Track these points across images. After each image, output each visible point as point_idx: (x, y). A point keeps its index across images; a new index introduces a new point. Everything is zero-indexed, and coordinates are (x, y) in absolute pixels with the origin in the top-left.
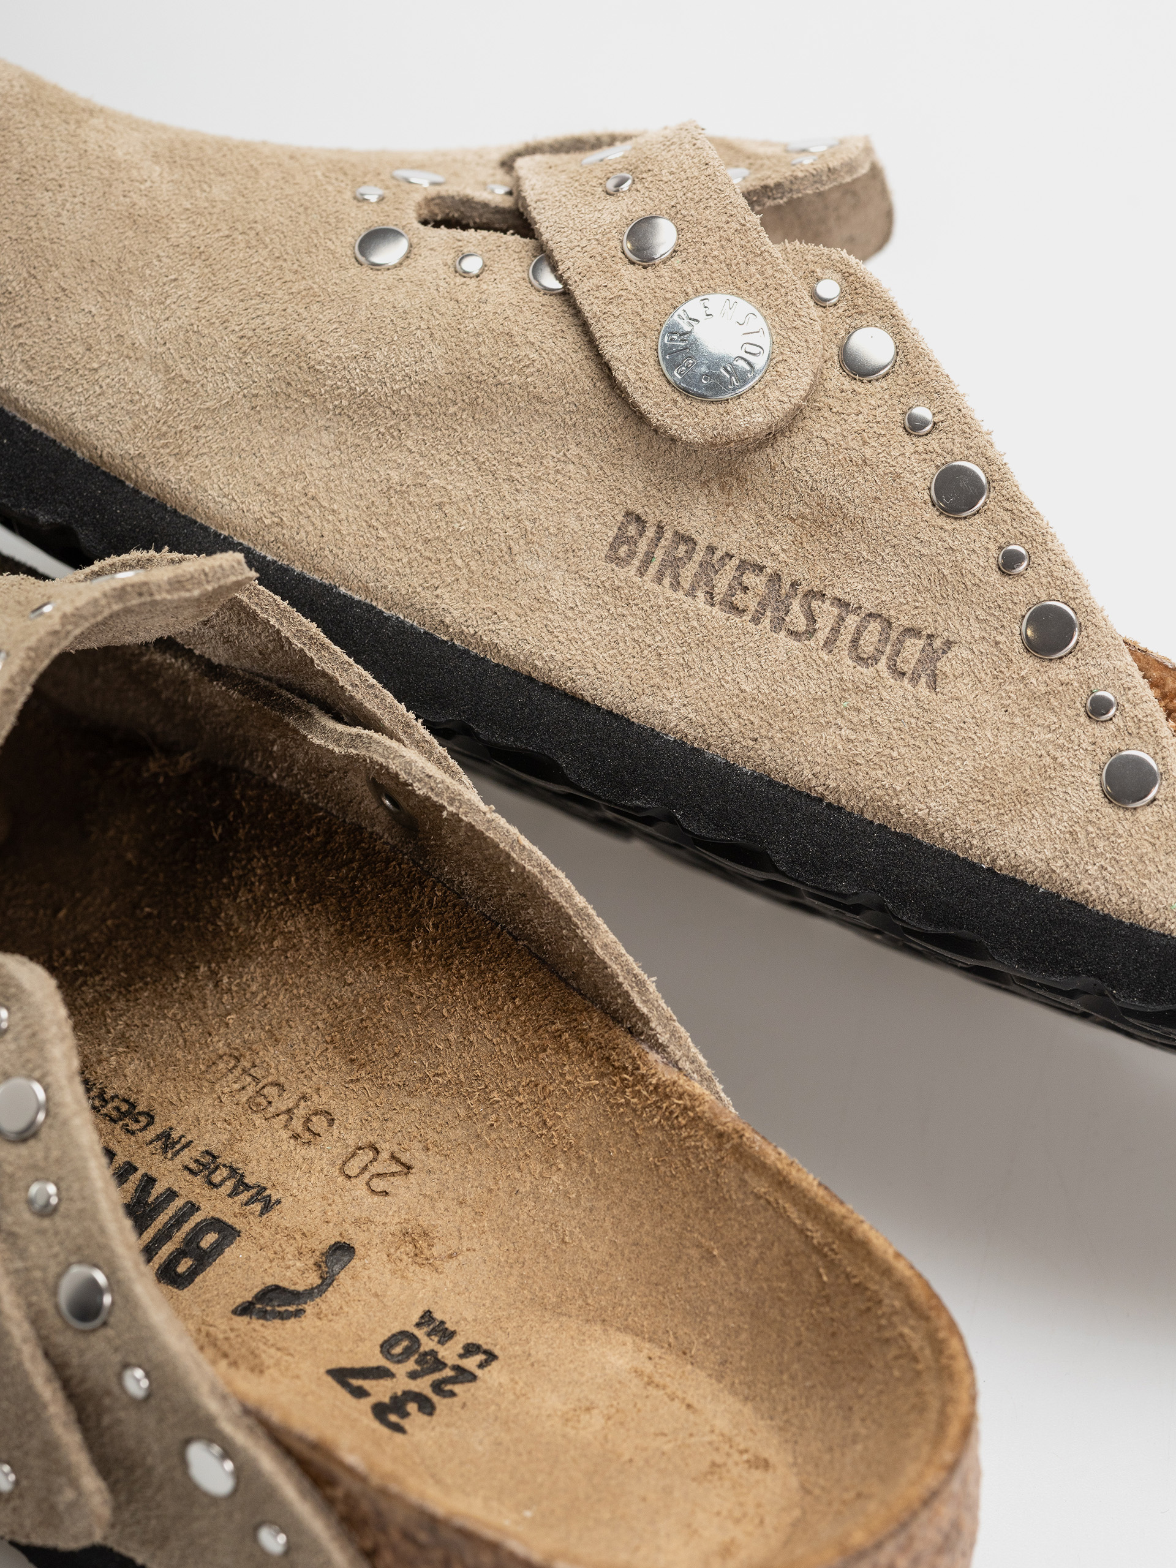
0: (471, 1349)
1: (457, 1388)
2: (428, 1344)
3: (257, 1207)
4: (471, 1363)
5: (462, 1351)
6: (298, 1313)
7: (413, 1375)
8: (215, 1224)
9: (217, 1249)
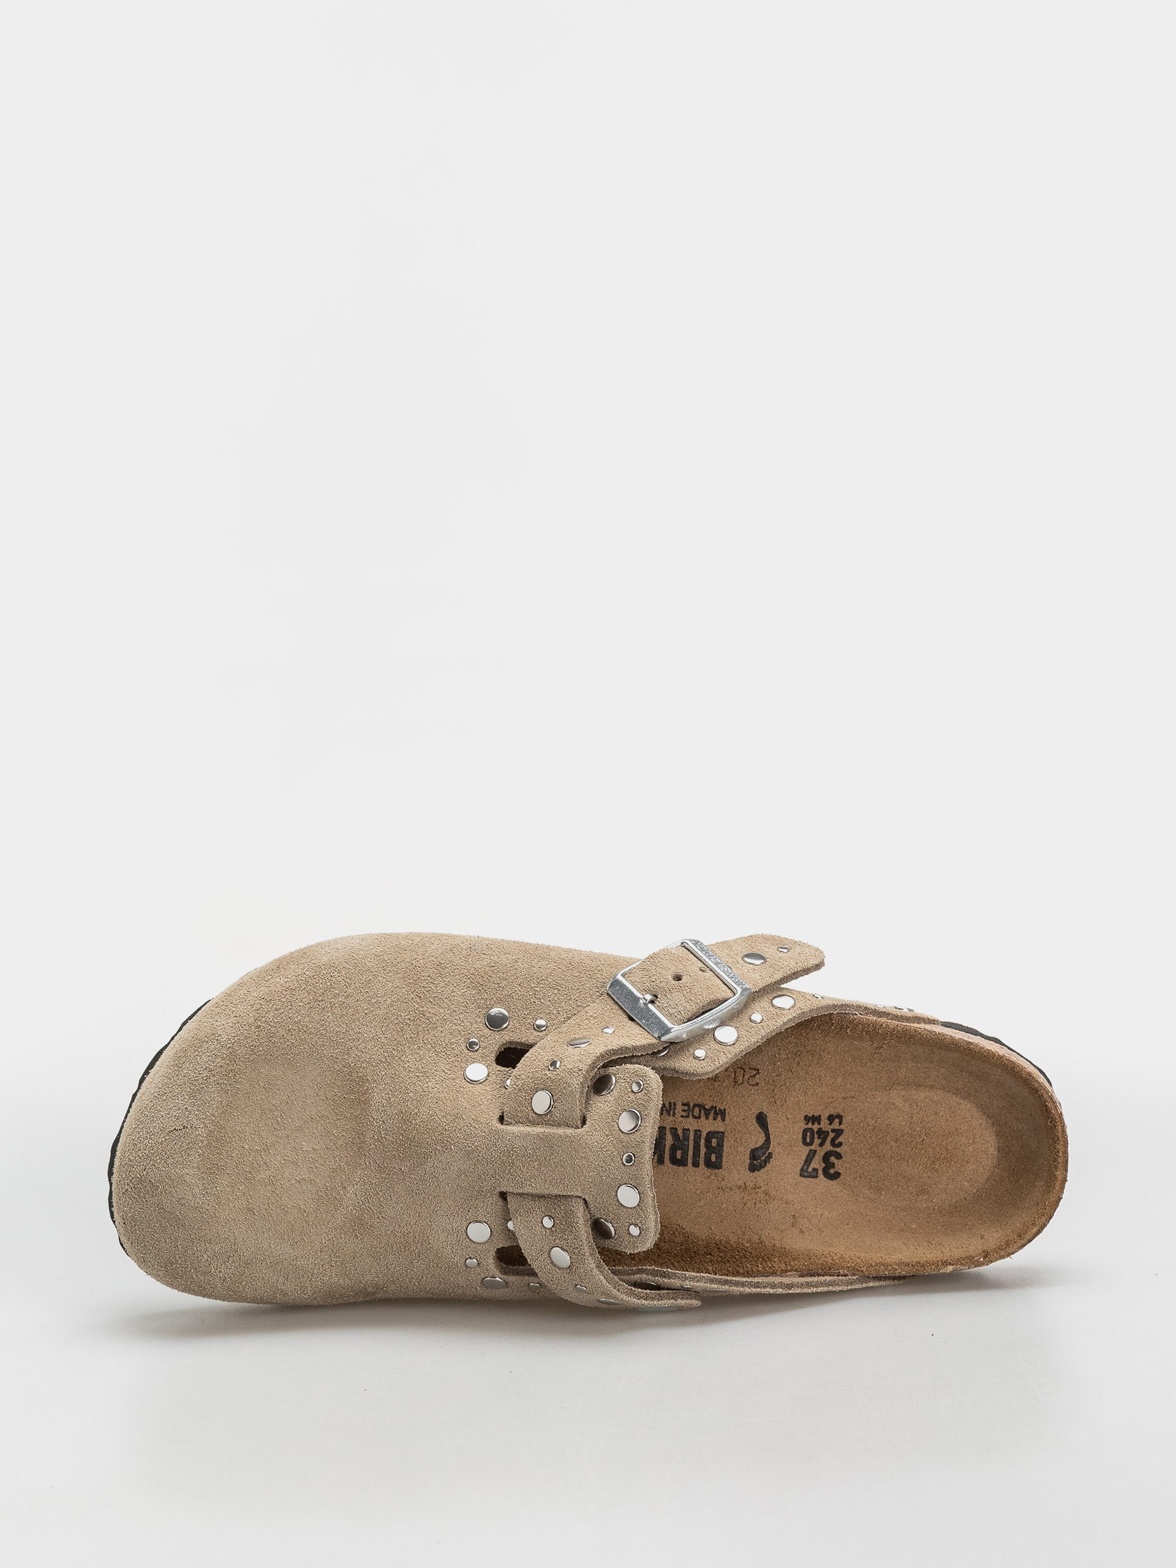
0: (831, 1118)
1: (840, 1139)
2: (816, 1127)
3: (719, 1118)
4: (836, 1125)
5: (829, 1122)
6: (770, 1156)
7: (821, 1145)
8: (710, 1135)
9: (720, 1145)
